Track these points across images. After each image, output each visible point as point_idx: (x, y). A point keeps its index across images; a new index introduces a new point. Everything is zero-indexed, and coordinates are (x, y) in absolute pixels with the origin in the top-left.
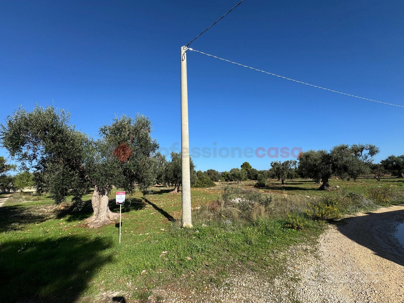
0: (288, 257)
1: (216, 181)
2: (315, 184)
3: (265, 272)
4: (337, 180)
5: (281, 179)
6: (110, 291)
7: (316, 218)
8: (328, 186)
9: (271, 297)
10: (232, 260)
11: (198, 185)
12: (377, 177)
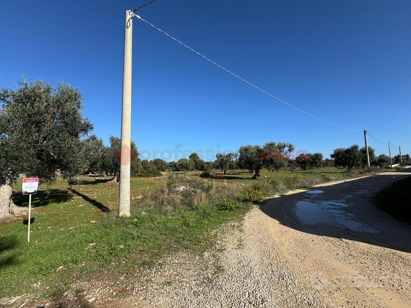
0: (219, 233)
1: (162, 171)
2: (250, 174)
3: (197, 248)
4: (266, 171)
5: (224, 170)
6: (6, 298)
7: (245, 200)
8: (259, 175)
9: (199, 267)
10: (169, 242)
11: (143, 174)
12: (292, 170)
